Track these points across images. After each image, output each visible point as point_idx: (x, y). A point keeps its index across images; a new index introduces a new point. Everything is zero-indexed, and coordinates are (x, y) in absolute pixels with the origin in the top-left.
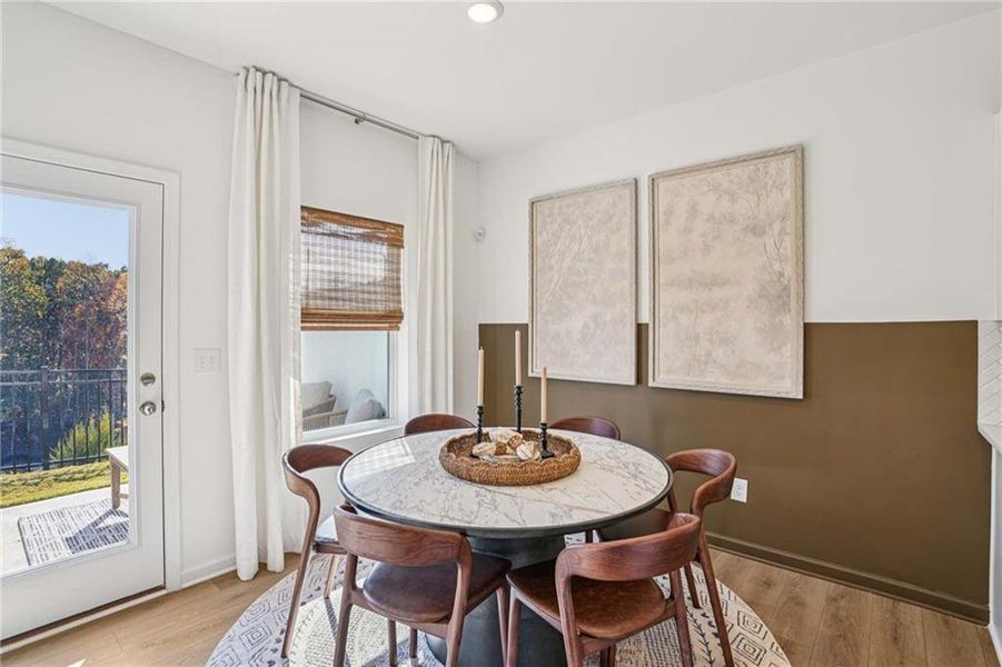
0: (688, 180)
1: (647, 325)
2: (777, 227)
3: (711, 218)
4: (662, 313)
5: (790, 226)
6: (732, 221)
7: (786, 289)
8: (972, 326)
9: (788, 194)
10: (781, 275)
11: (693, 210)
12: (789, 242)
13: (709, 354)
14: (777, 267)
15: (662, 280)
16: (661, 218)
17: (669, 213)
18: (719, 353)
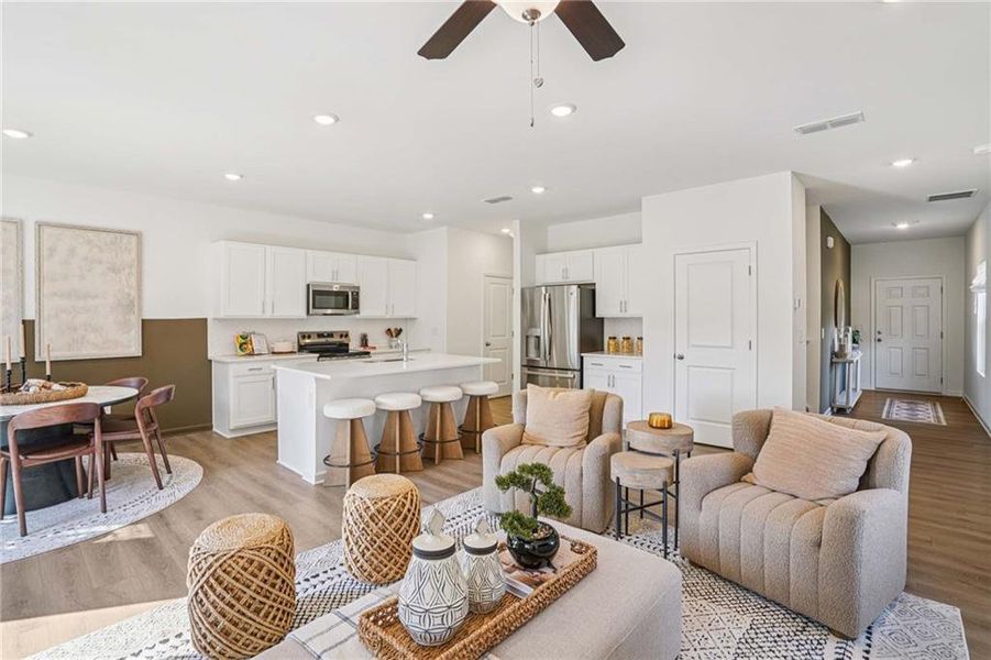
0: (69, 233)
1: (33, 321)
2: (127, 271)
3: (86, 259)
4: (45, 313)
5: (134, 271)
6: (100, 262)
7: (132, 302)
8: (206, 320)
9: (134, 255)
10: (129, 295)
11: (72, 251)
12: (133, 280)
13: (83, 338)
14: (127, 290)
15: (46, 290)
16: (45, 252)
17: (52, 251)
18: (92, 337)
